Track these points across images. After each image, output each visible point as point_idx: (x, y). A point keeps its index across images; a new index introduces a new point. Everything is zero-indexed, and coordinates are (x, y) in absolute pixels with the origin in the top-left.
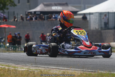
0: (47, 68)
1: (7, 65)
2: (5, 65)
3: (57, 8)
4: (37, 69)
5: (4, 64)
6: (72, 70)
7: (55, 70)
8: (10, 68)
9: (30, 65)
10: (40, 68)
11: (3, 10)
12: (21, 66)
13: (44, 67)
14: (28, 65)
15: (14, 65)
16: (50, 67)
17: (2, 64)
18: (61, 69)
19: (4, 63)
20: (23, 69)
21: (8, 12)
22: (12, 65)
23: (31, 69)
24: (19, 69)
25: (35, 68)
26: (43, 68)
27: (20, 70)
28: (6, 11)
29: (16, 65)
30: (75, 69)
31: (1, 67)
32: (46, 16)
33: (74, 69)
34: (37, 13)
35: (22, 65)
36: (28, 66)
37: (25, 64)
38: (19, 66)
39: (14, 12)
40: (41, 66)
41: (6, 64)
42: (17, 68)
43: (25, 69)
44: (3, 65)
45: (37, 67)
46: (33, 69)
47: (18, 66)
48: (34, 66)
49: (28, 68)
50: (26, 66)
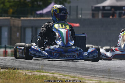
0: (123, 80)
1: (71, 75)
2: (68, 76)
4: (110, 81)
5: (68, 74)
9: (100, 76)
12: (89, 77)
13: (119, 80)
14: (97, 76)
15: (80, 76)
17: (65, 74)
19: (67, 73)
22: (78, 76)
23: (102, 81)
24: (86, 82)
25: (106, 80)
26: (117, 81)
29: (82, 76)
31: (64, 78)
34: (106, 8)
36: (98, 78)
37: (95, 75)
38: (87, 78)
40: (114, 78)
42: (84, 80)
43: (94, 82)
44: (66, 76)
46: (105, 81)
47: (85, 77)
48: (106, 78)
49: (98, 80)
50: (96, 77)
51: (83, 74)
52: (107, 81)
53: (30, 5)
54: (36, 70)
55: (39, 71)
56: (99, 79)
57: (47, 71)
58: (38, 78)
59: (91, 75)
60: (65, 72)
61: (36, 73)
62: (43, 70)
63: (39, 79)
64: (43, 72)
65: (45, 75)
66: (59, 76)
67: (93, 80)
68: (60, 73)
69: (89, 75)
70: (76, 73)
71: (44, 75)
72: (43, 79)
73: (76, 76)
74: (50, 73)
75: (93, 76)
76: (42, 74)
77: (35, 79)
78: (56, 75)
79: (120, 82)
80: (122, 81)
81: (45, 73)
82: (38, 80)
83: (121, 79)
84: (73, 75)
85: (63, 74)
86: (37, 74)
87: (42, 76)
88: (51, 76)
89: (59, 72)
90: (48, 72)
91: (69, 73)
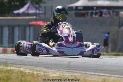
1: (37, 69)
3: (104, 2)
4: (72, 74)
5: (33, 69)
6: (114, 77)
7: (93, 76)
8: (40, 73)
9: (64, 70)
10: (75, 74)
11: (40, 5)
13: (81, 73)
15: (45, 70)
16: (88, 73)
17: (31, 68)
18: (102, 76)
19: (33, 67)
20: (55, 75)
21: (45, 7)
22: (43, 70)
23: (65, 75)
24: (50, 75)
26: (79, 74)
27: (52, 75)
28: (42, 5)
29: (47, 70)
30: (119, 76)
31: (29, 72)
32: (90, 11)
33: (117, 76)
34: (79, 8)
35: (54, 70)
38: (51, 71)
39: (52, 7)
41: (35, 69)
43: (57, 75)
45: (72, 72)
47: (49, 71)
48: (69, 72)
49: (61, 73)
50: (60, 71)
51: (48, 68)
52: (70, 75)
53: (8, 5)
54: (4, 64)
55: (7, 65)
56: (63, 72)
57: (14, 65)
58: (4, 72)
59: (56, 69)
60: (32, 66)
61: (3, 67)
62: (11, 65)
63: (6, 73)
64: (11, 67)
65: (12, 69)
66: (25, 70)
67: (56, 73)
68: (26, 68)
69: (54, 69)
70: (41, 68)
71: (10, 69)
72: (9, 73)
73: (41, 70)
74: (17, 68)
75: (58, 69)
76: (9, 68)
77: (2, 72)
78: (22, 69)
79: (82, 75)
80: (84, 74)
81: (12, 67)
82: (4, 74)
83: (83, 72)
84: (38, 69)
85: (29, 68)
86: (4, 69)
87: (8, 70)
88: (17, 70)
89: (26, 66)
90: (15, 67)
91: (35, 67)
